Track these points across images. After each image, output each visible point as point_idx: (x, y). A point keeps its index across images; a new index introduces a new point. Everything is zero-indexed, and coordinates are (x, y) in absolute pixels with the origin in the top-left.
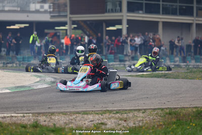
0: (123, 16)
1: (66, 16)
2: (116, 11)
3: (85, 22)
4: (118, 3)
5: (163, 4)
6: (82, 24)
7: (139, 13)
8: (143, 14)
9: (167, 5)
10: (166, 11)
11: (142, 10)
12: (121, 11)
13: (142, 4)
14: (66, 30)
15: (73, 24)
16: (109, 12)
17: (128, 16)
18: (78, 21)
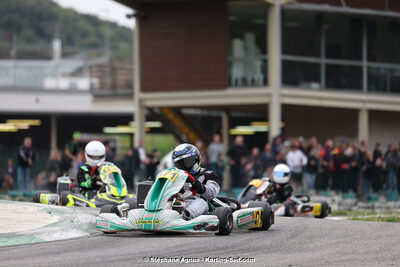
0: (269, 95)
1: (130, 96)
2: (254, 83)
3: (177, 110)
4: (258, 64)
5: (369, 68)
6: (171, 116)
7: (310, 88)
8: (321, 89)
9: (378, 69)
10: (378, 85)
11: (317, 80)
12: (266, 82)
13: (318, 65)
14: (131, 135)
15: (149, 118)
16: (236, 85)
17: (283, 96)
18: (161, 108)
